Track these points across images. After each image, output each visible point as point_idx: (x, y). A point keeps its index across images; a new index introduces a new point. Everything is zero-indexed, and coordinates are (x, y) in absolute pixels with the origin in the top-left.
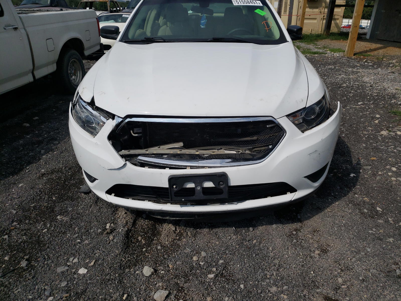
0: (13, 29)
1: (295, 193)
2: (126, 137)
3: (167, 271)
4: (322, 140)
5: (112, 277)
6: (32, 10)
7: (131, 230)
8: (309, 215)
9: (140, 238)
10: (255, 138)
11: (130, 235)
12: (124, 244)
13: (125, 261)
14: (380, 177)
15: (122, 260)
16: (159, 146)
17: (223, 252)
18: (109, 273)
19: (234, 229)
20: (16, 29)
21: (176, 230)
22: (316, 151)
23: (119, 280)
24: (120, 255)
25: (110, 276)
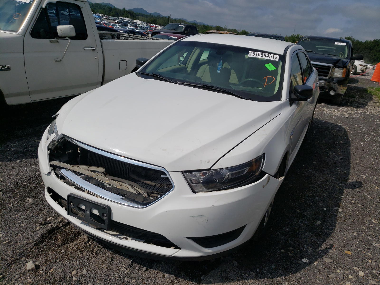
0: (92, 50)
1: (178, 250)
2: (70, 151)
3: (44, 273)
4: (213, 207)
5: (8, 258)
6: (136, 36)
7: (59, 228)
8: (212, 280)
9: (59, 237)
10: (153, 184)
11: (55, 232)
12: (42, 237)
13: (30, 251)
14: (335, 276)
15: (28, 249)
16: (89, 166)
17: (101, 277)
18: (9, 254)
19: (131, 262)
20: (94, 50)
21: (88, 242)
22: (202, 215)
23: (10, 263)
24: (30, 244)
25: (8, 257)
